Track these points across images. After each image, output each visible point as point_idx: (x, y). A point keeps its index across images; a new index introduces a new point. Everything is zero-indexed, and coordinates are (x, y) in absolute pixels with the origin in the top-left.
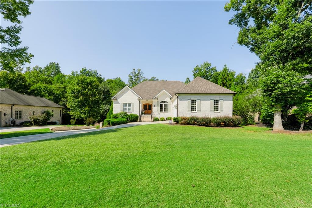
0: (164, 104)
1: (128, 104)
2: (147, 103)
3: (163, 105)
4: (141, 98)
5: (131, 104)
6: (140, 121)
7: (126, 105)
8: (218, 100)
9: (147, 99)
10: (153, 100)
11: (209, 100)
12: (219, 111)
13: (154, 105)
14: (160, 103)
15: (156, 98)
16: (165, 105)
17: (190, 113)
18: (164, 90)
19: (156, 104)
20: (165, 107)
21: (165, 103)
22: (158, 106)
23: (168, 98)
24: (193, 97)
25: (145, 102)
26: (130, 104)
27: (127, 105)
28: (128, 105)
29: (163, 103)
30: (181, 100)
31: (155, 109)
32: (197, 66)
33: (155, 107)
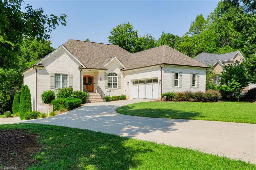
0: (113, 77)
1: (63, 75)
2: (87, 75)
3: (111, 78)
4: (85, 67)
5: (67, 75)
6: (89, 102)
7: (60, 78)
9: (90, 69)
10: (99, 71)
11: (189, 74)
13: (101, 78)
14: (108, 75)
15: (104, 68)
17: (174, 88)
18: (115, 57)
19: (103, 77)
20: (114, 82)
21: (114, 75)
22: (105, 80)
23: (118, 68)
25: (86, 72)
26: (65, 76)
27: (61, 76)
28: (63, 78)
29: (111, 75)
31: (102, 84)
33: (101, 81)
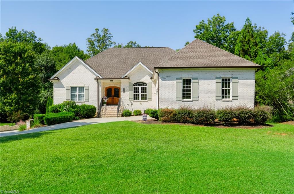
0: (140, 87)
1: (79, 88)
2: (111, 85)
3: (138, 88)
4: (101, 78)
5: (83, 87)
6: (99, 116)
7: (76, 90)
8: (229, 80)
9: (112, 79)
10: (122, 80)
11: (213, 79)
12: (231, 99)
13: (124, 89)
14: (134, 85)
15: (126, 77)
16: (142, 88)
17: (181, 102)
18: (141, 63)
19: (127, 88)
20: (142, 92)
21: (141, 85)
22: (130, 90)
23: (147, 76)
24: (186, 75)
25: (109, 84)
26: (81, 88)
27: (77, 89)
28: (79, 90)
29: (139, 85)
30: (164, 79)
31: (126, 96)
32: (201, 21)
33: (124, 92)
